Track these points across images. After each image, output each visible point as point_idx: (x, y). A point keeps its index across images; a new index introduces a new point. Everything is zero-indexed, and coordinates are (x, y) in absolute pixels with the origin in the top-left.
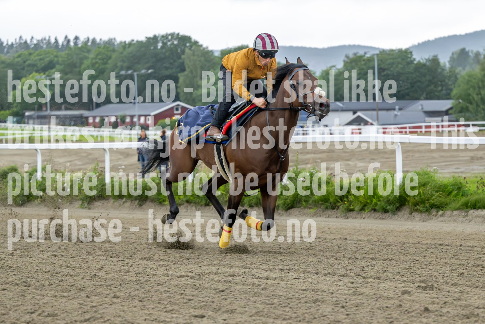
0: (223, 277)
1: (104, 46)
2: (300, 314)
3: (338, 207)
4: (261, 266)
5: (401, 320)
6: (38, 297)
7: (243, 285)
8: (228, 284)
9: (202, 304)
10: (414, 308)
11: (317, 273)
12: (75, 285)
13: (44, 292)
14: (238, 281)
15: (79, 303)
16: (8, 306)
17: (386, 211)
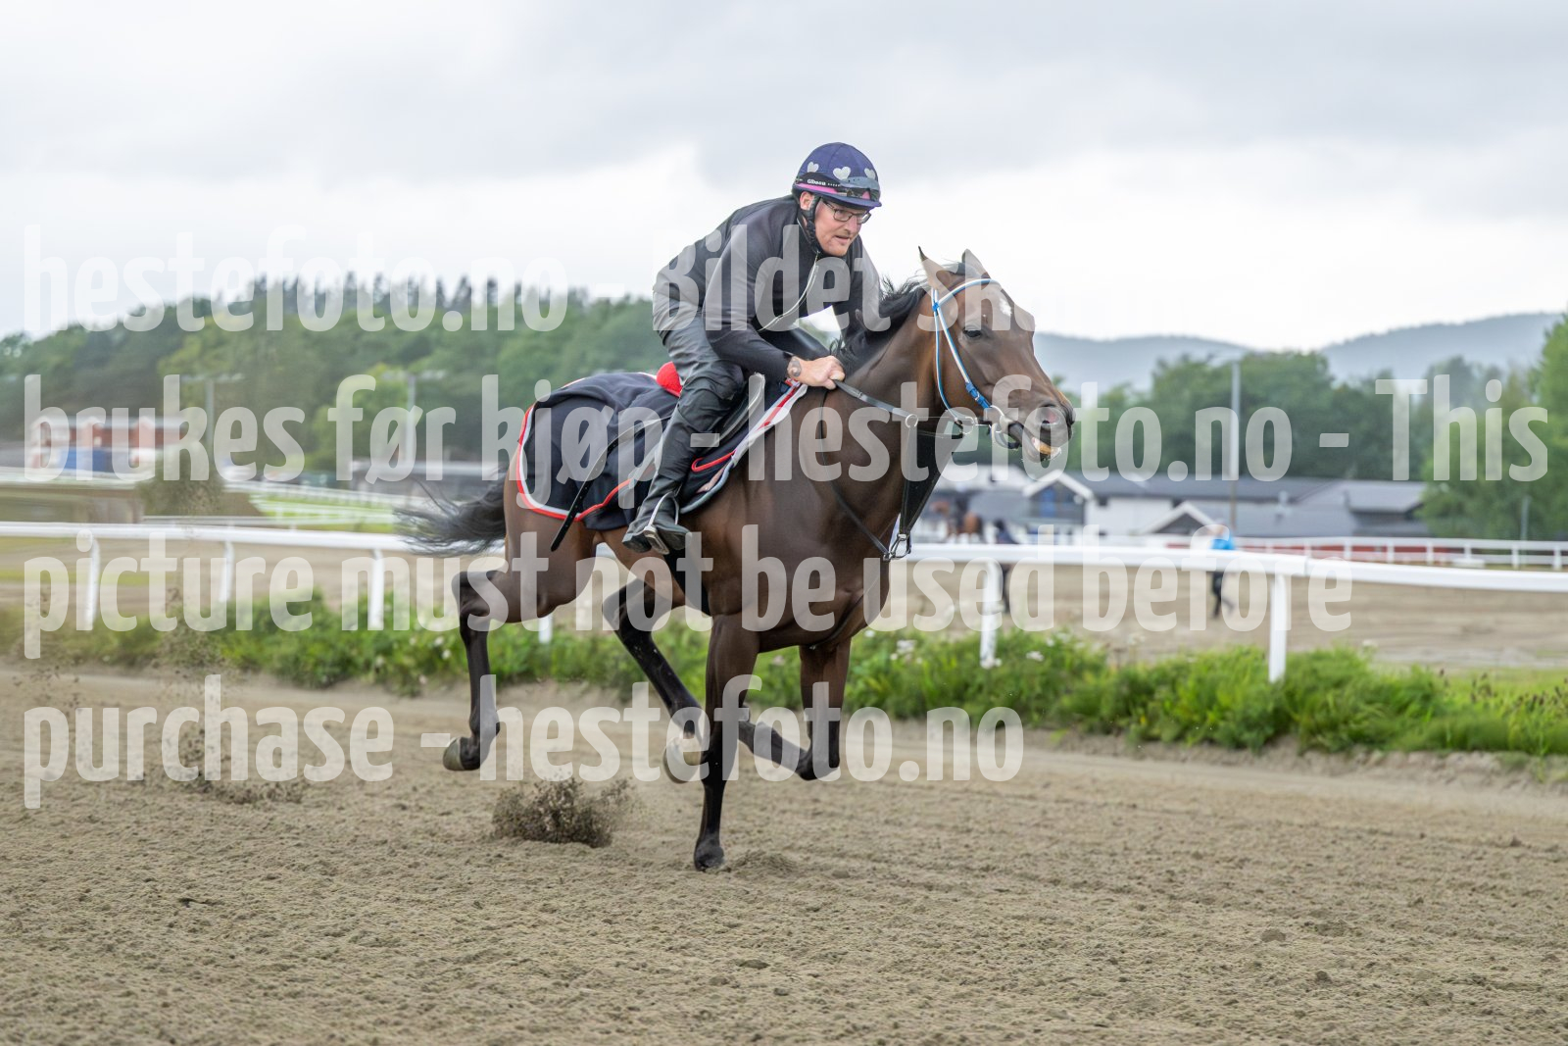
2: (1004, 973)
3: (1121, 729)
4: (916, 858)
6: (355, 900)
7: (868, 898)
8: (830, 894)
9: (763, 936)
10: (1292, 974)
11: (1055, 882)
12: (447, 876)
13: (370, 889)
14: (855, 890)
15: (453, 919)
16: (278, 916)
17: (1238, 745)
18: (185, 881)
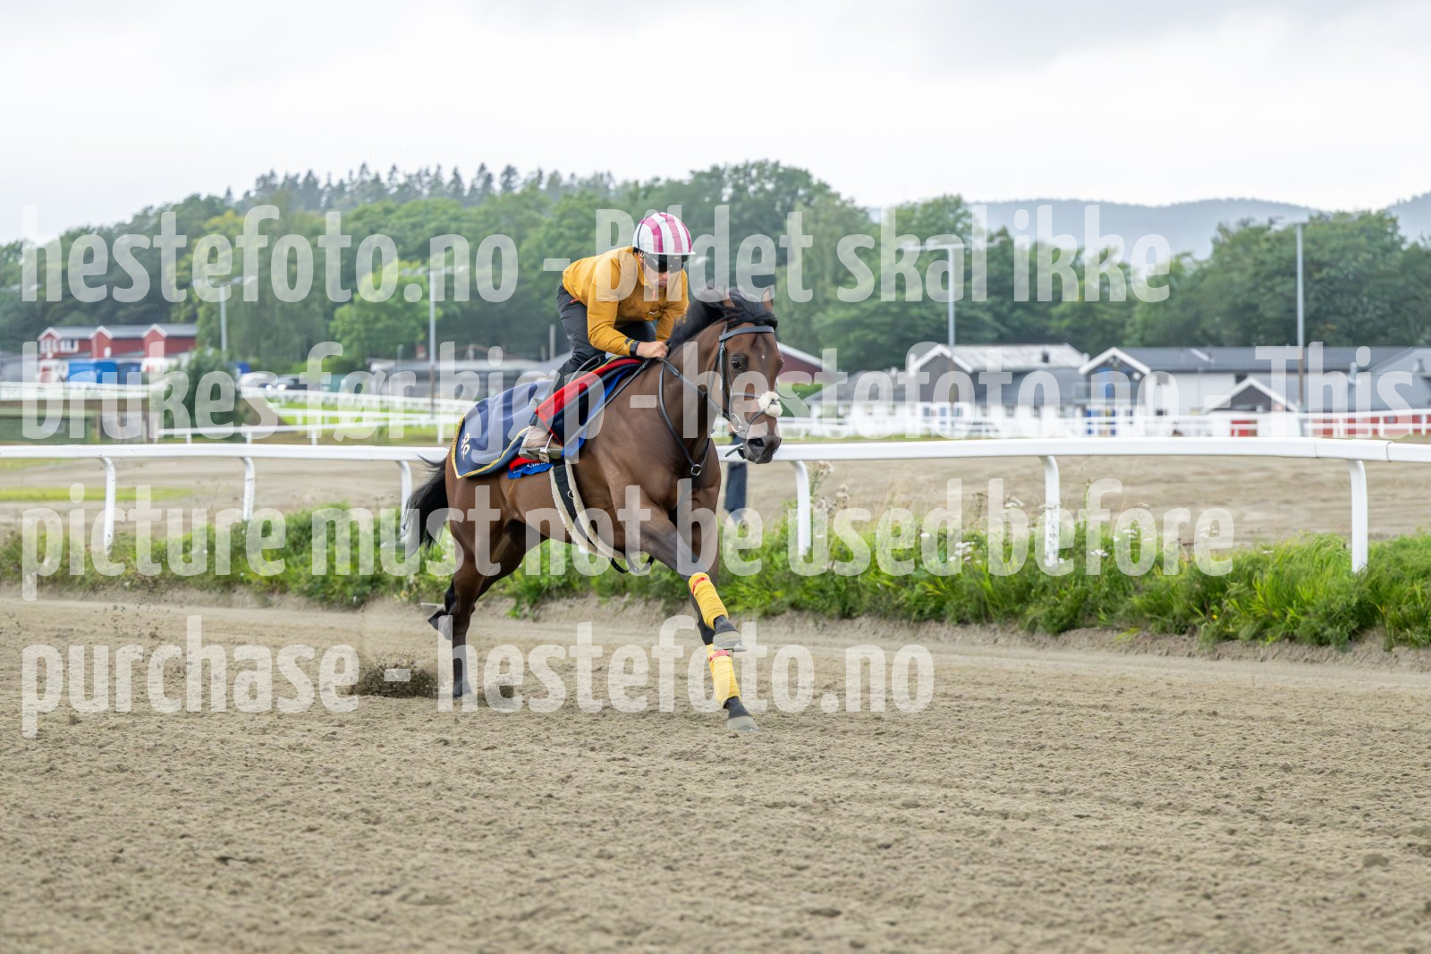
0: (888, 809)
1: (583, 193)
3: (1195, 628)
4: (988, 782)
5: (1361, 934)
6: (401, 852)
7: (941, 831)
8: (901, 827)
9: (833, 879)
10: (1398, 904)
11: (1138, 805)
12: (495, 821)
13: (415, 839)
14: (927, 821)
15: (506, 870)
17: (1321, 641)
18: (222, 836)
